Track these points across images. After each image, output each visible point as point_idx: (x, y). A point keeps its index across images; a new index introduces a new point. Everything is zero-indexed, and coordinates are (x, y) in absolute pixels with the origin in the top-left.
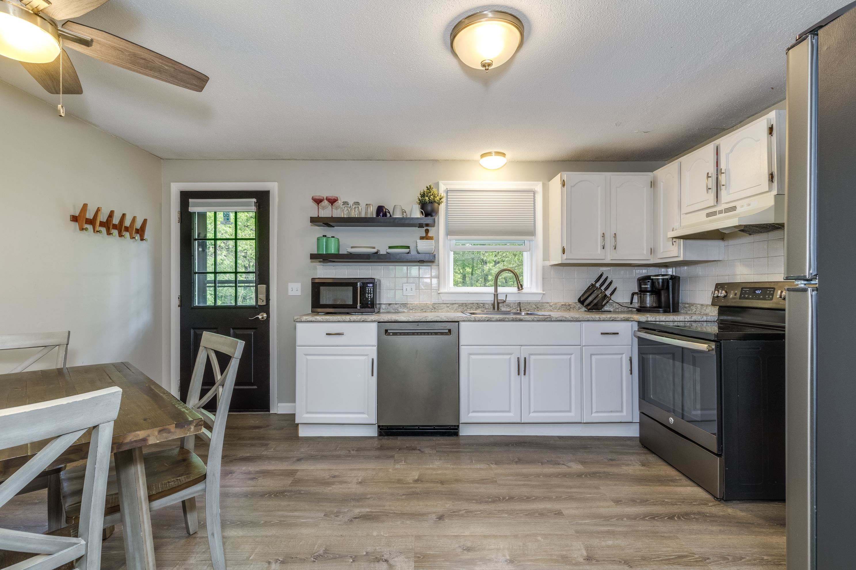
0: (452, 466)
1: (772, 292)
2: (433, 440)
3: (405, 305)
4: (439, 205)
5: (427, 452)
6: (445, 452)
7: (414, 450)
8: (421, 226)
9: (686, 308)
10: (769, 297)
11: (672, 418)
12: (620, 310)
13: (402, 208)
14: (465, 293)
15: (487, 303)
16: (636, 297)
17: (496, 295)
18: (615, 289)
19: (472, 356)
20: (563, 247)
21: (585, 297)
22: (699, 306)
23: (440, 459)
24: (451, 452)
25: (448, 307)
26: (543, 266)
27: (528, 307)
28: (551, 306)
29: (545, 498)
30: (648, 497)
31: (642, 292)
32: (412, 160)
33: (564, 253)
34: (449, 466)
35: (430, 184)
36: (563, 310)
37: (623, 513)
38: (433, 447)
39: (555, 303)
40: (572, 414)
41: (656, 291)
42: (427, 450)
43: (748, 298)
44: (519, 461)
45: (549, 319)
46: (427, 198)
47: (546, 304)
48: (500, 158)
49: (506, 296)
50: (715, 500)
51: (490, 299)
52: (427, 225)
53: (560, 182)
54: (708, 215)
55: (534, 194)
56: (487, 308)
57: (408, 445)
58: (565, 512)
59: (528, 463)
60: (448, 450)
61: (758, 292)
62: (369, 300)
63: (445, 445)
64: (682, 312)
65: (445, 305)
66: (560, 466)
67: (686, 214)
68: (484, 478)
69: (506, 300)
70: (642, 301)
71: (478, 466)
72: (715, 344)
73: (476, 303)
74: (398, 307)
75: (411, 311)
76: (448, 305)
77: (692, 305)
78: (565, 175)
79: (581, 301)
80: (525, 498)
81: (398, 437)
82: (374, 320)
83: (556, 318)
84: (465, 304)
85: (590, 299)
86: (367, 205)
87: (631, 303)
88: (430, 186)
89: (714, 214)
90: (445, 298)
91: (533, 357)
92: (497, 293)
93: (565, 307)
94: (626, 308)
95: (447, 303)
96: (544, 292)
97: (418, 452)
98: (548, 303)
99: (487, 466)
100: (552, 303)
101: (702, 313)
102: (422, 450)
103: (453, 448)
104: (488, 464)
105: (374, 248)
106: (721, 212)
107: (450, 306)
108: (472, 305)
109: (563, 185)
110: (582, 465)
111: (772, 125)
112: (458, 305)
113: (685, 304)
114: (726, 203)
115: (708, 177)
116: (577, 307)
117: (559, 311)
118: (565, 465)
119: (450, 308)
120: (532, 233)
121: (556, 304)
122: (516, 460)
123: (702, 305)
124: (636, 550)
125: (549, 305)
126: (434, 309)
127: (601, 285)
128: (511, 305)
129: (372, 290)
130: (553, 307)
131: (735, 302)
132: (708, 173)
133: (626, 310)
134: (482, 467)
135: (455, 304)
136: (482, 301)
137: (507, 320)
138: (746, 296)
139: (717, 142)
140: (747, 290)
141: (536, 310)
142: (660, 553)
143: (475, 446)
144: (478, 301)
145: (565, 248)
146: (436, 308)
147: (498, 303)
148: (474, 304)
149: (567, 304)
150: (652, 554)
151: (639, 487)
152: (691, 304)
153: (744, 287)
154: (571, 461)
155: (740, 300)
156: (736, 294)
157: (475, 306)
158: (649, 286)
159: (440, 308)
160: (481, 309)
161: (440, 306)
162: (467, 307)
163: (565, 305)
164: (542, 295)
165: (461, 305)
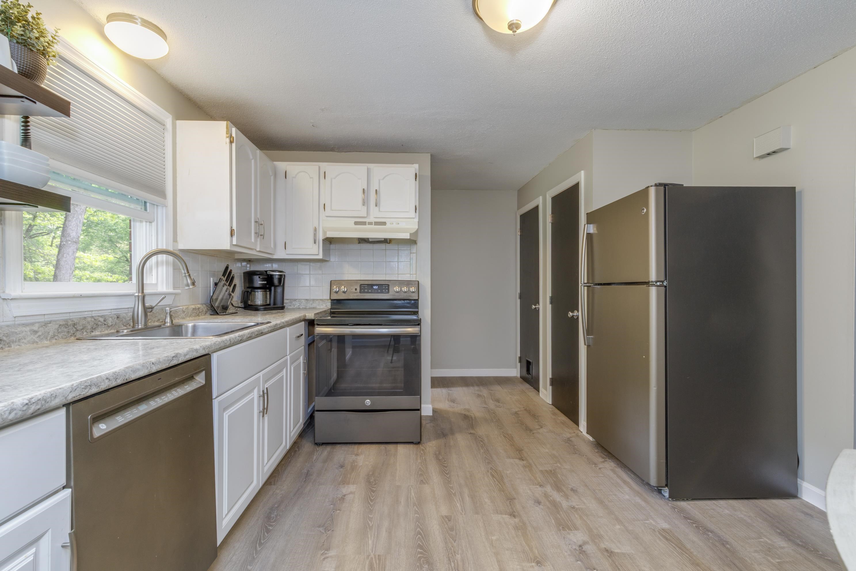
1: (387, 287)
10: (385, 291)
11: (368, 400)
14: (72, 297)
15: (108, 315)
17: (140, 298)
18: (235, 286)
19: (226, 413)
20: (232, 228)
21: (216, 296)
25: (35, 332)
27: (162, 316)
33: (232, 236)
43: (368, 292)
47: (179, 309)
50: (416, 445)
54: (356, 223)
55: (163, 129)
56: (110, 324)
61: (375, 287)
65: (28, 329)
67: (327, 216)
69: (154, 306)
76: (35, 328)
77: (295, 300)
78: (234, 129)
84: (72, 320)
89: (364, 223)
90: (20, 312)
92: (144, 293)
95: (28, 322)
96: (178, 291)
101: (308, 307)
106: (370, 223)
107: (40, 329)
108: (83, 322)
109: (231, 142)
111: (416, 173)
112: (57, 326)
114: (376, 217)
115: (364, 192)
119: (40, 333)
120: (163, 193)
127: (227, 281)
130: (186, 313)
131: (357, 296)
132: (364, 189)
135: (51, 322)
136: (97, 312)
138: (366, 291)
139: (369, 166)
140: (366, 286)
147: (146, 313)
148: (88, 319)
153: (362, 284)
155: (360, 294)
156: (356, 289)
157: (90, 324)
158: (266, 282)
159: (14, 339)
160: (100, 329)
161: (16, 333)
162: (76, 327)
163: (196, 308)
164: (174, 295)
165: (64, 323)
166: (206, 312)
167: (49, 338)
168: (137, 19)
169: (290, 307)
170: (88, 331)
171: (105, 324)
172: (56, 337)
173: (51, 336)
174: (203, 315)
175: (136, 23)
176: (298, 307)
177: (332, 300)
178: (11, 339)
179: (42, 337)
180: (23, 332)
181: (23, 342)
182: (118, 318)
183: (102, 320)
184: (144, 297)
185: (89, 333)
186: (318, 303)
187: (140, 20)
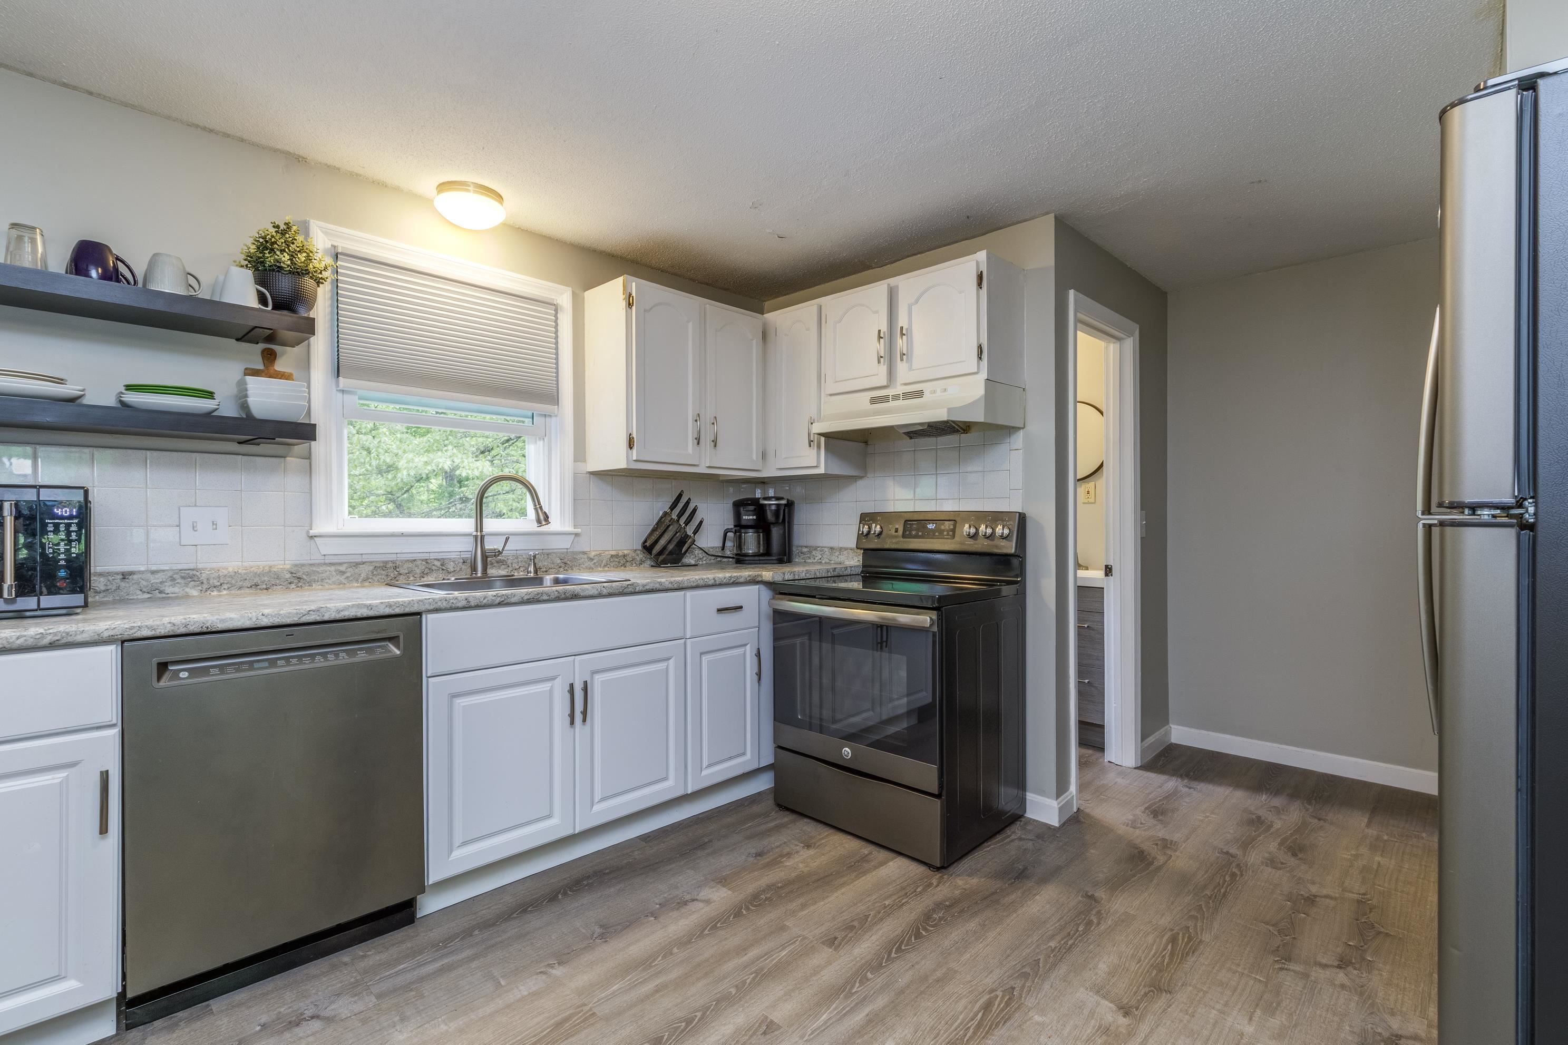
0: (453, 1025)
1: (951, 527)
2: (346, 964)
3: (190, 576)
4: (318, 286)
5: (345, 1013)
6: (407, 988)
7: (298, 1025)
8: (247, 336)
9: (804, 554)
10: (948, 533)
11: (847, 749)
12: (704, 562)
13: (184, 268)
14: (393, 535)
15: (450, 559)
16: (730, 535)
17: (480, 538)
18: (701, 522)
19: (460, 701)
20: (630, 435)
21: (653, 538)
22: (826, 549)
23: (403, 1019)
24: (422, 979)
25: (343, 573)
26: (575, 473)
27: (546, 564)
28: (592, 559)
29: (718, 1001)
30: (861, 908)
31: (740, 527)
32: (211, 131)
33: (631, 448)
34: (443, 1027)
35: (288, 218)
36: (613, 567)
37: (857, 962)
38: (355, 989)
39: (598, 553)
40: (670, 783)
41: (762, 525)
42: (344, 1007)
43: (916, 537)
44: (607, 932)
45: (630, 589)
46: (286, 258)
47: (582, 556)
48: (489, 203)
49: (507, 539)
50: (932, 871)
51: (465, 547)
52: (271, 338)
53: (623, 297)
54: (874, 401)
55: (556, 311)
56: (452, 570)
57: (264, 1019)
58: (776, 1016)
59: (628, 926)
60: (409, 977)
61: (930, 526)
62: (62, 563)
63: (388, 964)
64: (797, 560)
65: (333, 568)
66: (693, 906)
67: (831, 395)
68: (560, 1017)
69: (503, 550)
70: (740, 544)
71: (521, 988)
72: (938, 613)
73: (423, 560)
74: (161, 583)
75: (215, 593)
76: (342, 568)
77: (816, 548)
78: (635, 285)
79: (648, 548)
80: (683, 1024)
81: (211, 1002)
82: (106, 634)
83: (644, 586)
84: (393, 562)
85: (662, 542)
86: (14, 226)
87: (723, 548)
88: (286, 224)
89: (885, 399)
90: (328, 548)
91: (598, 678)
92: (484, 533)
93: (616, 560)
94: (713, 558)
95: (340, 561)
96: (578, 530)
97: (316, 1025)
98: (584, 553)
99: (544, 977)
100: (593, 554)
101: (833, 562)
102: (327, 1013)
103: (420, 965)
104: (541, 972)
105: (60, 381)
106: (896, 397)
107: (349, 569)
108: (411, 565)
109: (630, 305)
110: (724, 886)
111: (982, 272)
112: (371, 568)
113: (802, 547)
114: (905, 384)
115: (880, 337)
116: (638, 559)
117: (606, 569)
118: (697, 900)
119: (348, 574)
120: (553, 398)
121: (600, 555)
122: (598, 930)
123: (832, 548)
124: (932, 1036)
125: (588, 558)
126: (296, 581)
127: (680, 515)
128: (509, 562)
129: (74, 528)
130: (595, 561)
131: (897, 543)
132: (879, 331)
133: (712, 561)
134: (534, 989)
135: (364, 563)
136: (437, 554)
137: (545, 597)
138: (914, 533)
139: (892, 281)
140: (914, 524)
141: (562, 569)
142: (961, 1017)
143: (476, 932)
144: (427, 555)
145: (634, 435)
146: (304, 577)
147: (485, 557)
148: (419, 563)
149: (621, 553)
150: (956, 1029)
151: (836, 894)
152: (813, 547)
153: (909, 519)
154: (700, 886)
155: (902, 539)
156: (896, 531)
157: (420, 567)
158: (755, 517)
159: (316, 578)
160: (435, 575)
161: (318, 572)
162: (398, 570)
163: (617, 555)
164: (574, 536)
165: (382, 565)
166: (642, 562)
167: (360, 581)
168: (469, 186)
169: (809, 561)
170: (416, 576)
171: (443, 569)
172: (370, 580)
173: (364, 578)
174: (634, 565)
175: (468, 191)
176: (819, 561)
177: (866, 550)
178: (312, 578)
179: (351, 578)
180: (326, 572)
181: (327, 583)
182: (464, 562)
183: (438, 564)
184: (482, 537)
185: (418, 579)
186: (847, 555)
187: (472, 186)
